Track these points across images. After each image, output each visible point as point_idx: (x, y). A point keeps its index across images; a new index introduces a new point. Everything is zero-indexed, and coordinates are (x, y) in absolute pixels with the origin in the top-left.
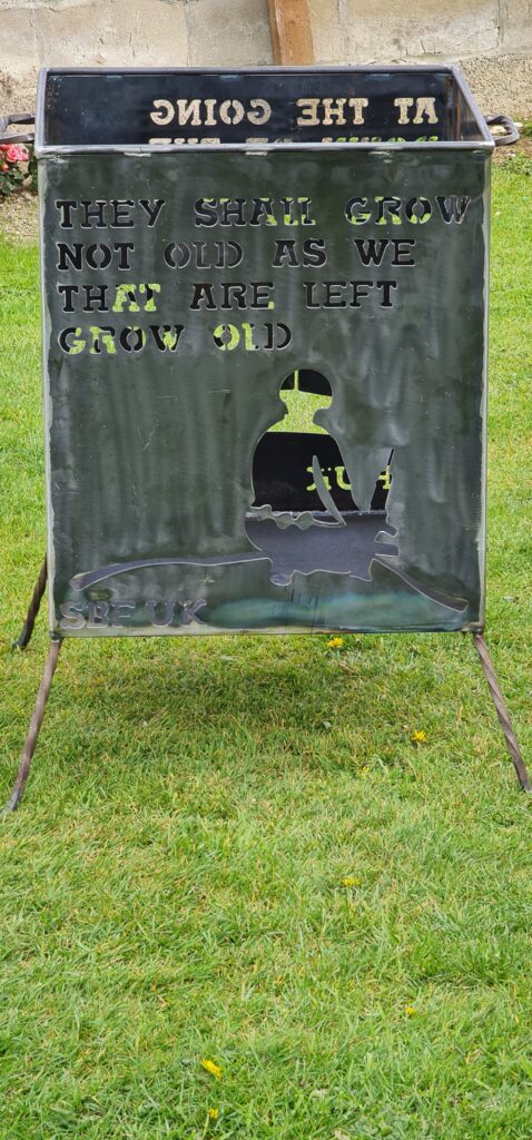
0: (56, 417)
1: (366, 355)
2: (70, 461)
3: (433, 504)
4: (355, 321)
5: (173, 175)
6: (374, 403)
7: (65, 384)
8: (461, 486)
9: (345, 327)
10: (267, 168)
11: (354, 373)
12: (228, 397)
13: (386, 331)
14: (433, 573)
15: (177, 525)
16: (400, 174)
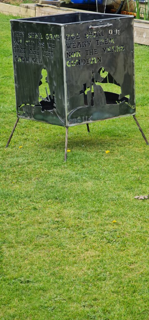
0: (15, 73)
1: (50, 67)
2: (17, 82)
3: (60, 99)
4: (49, 59)
5: (25, 27)
6: (52, 77)
7: (16, 67)
8: (62, 96)
9: (48, 60)
10: (36, 26)
11: (49, 70)
12: (35, 72)
13: (52, 62)
14: (60, 113)
15: (30, 98)
16: (52, 29)
